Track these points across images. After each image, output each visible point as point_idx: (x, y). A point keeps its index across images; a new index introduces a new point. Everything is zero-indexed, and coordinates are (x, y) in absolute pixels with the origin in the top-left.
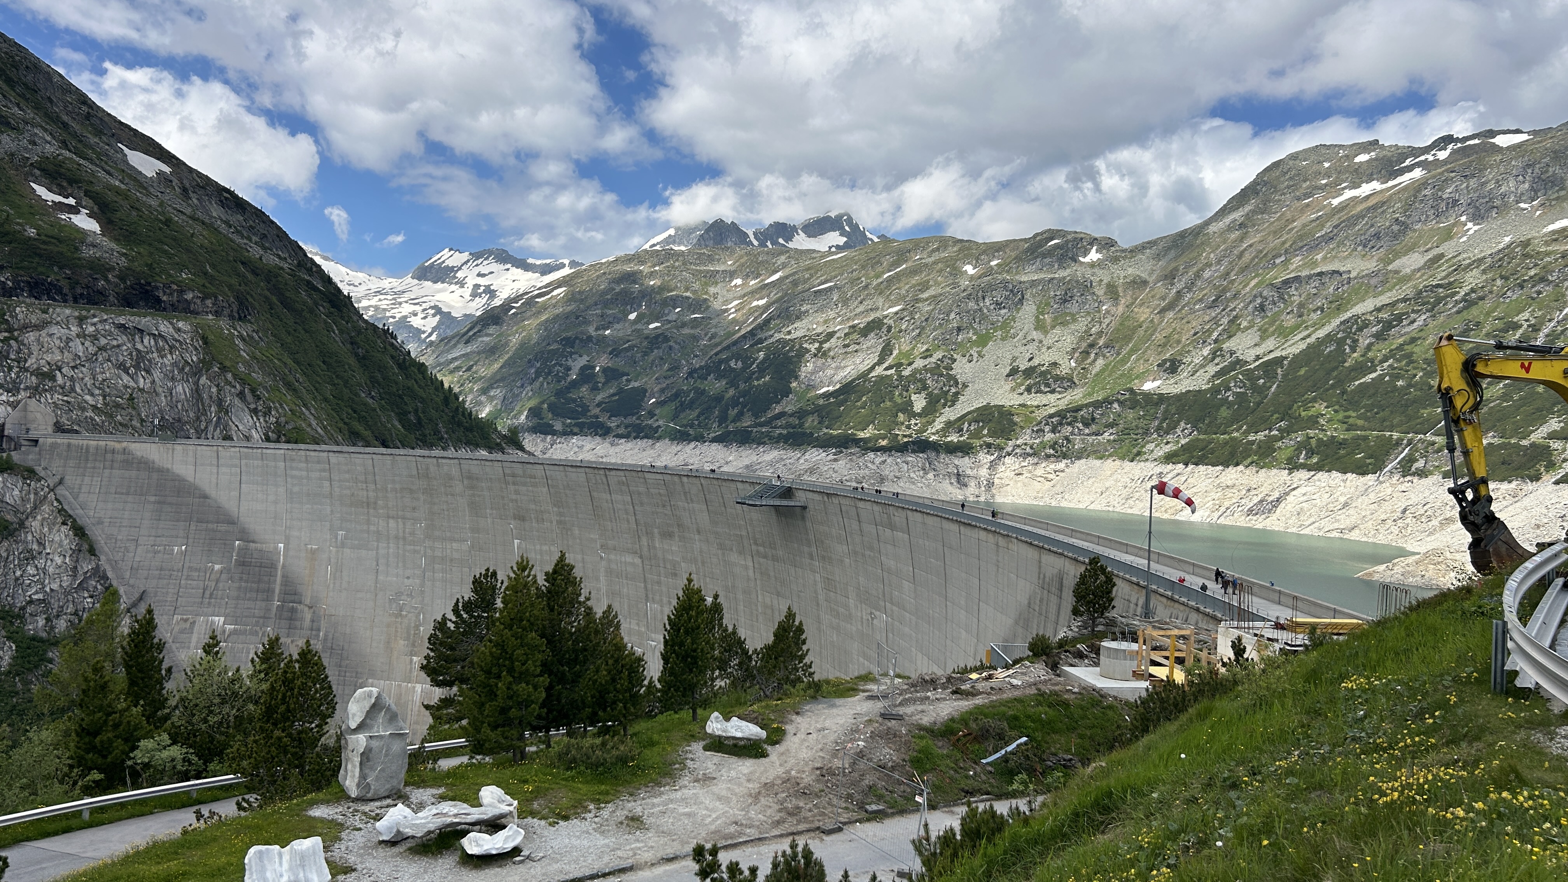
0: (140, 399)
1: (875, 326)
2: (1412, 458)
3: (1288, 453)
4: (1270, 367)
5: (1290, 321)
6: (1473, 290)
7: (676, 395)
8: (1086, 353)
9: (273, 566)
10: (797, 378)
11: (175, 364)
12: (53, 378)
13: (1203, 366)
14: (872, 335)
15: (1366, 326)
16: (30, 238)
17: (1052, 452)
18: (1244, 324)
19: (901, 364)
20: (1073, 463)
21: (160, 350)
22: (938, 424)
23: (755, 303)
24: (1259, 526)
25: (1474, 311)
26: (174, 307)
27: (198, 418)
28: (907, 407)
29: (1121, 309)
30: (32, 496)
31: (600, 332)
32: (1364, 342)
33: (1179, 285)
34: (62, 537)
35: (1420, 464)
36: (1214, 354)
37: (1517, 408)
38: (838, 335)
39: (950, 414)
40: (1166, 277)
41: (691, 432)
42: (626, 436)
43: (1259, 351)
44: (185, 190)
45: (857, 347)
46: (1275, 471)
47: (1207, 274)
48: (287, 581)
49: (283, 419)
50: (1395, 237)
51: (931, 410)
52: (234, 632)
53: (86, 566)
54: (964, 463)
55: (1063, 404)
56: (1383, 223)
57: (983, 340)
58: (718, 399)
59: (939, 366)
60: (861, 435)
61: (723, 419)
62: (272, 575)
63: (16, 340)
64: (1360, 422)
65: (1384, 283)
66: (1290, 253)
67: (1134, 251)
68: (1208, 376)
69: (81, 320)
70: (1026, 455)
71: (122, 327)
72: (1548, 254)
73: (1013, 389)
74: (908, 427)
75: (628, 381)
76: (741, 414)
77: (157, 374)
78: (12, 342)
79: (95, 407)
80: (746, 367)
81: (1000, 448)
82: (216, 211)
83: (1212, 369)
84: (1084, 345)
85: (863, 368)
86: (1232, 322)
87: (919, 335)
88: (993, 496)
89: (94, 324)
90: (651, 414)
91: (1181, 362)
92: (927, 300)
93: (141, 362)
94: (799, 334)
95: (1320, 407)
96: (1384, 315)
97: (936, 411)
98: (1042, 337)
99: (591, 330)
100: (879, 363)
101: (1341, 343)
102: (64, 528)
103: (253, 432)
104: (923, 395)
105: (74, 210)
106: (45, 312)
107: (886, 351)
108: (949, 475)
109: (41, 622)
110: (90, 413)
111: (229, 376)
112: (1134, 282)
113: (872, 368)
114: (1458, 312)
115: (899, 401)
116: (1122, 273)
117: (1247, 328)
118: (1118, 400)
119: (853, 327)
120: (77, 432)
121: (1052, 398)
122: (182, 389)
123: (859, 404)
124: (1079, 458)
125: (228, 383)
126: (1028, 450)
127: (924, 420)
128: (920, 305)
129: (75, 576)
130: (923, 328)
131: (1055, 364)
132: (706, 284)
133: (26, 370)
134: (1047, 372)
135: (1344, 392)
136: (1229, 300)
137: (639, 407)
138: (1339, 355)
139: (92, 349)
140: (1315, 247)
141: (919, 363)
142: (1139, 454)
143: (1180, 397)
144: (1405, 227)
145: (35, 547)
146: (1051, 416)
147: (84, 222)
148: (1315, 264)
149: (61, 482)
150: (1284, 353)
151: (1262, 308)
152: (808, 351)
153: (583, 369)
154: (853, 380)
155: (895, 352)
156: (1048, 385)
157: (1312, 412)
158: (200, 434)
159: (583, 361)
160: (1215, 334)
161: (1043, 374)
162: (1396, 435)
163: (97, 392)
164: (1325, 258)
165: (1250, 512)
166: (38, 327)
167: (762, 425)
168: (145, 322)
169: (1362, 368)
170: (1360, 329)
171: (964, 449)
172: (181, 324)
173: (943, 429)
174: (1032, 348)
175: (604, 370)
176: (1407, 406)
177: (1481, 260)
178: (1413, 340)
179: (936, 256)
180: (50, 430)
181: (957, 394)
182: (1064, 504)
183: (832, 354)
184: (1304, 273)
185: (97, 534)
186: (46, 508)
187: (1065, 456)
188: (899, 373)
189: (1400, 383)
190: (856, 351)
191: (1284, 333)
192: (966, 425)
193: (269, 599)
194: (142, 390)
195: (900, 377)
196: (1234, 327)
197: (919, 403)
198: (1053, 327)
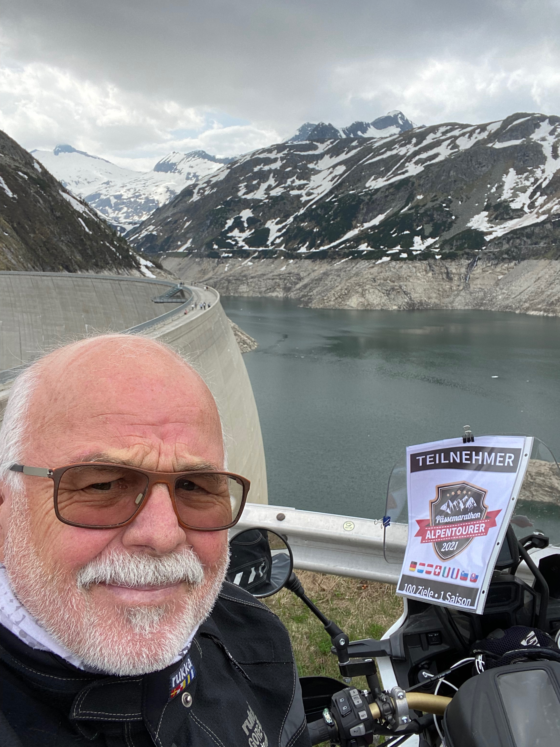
10: (356, 218)
14: (403, 188)
17: (506, 256)
19: (419, 206)
20: (519, 263)
22: (439, 243)
23: (335, 173)
31: (246, 196)
38: (382, 190)
39: (447, 235)
41: (294, 253)
42: (259, 257)
45: (393, 197)
54: (452, 265)
55: (516, 226)
57: (470, 188)
59: (441, 206)
60: (392, 251)
70: (489, 259)
75: (261, 225)
76: (323, 242)
80: (327, 212)
81: (475, 256)
85: (396, 210)
90: (273, 244)
92: (437, 164)
100: (406, 206)
104: (431, 224)
107: (410, 198)
108: (441, 273)
113: (401, 210)
115: (416, 229)
123: (392, 232)
124: (523, 259)
126: (492, 256)
128: (432, 168)
132: (307, 163)
134: (509, 206)
137: (266, 240)
141: (430, 205)
146: (507, 234)
152: (363, 201)
153: (236, 219)
155: (416, 199)
156: (508, 214)
159: (236, 214)
161: (506, 207)
167: (335, 248)
171: (452, 257)
181: (451, 223)
183: (377, 202)
187: (514, 258)
188: (417, 212)
190: (392, 199)
192: (455, 241)
195: (417, 214)
197: (428, 229)
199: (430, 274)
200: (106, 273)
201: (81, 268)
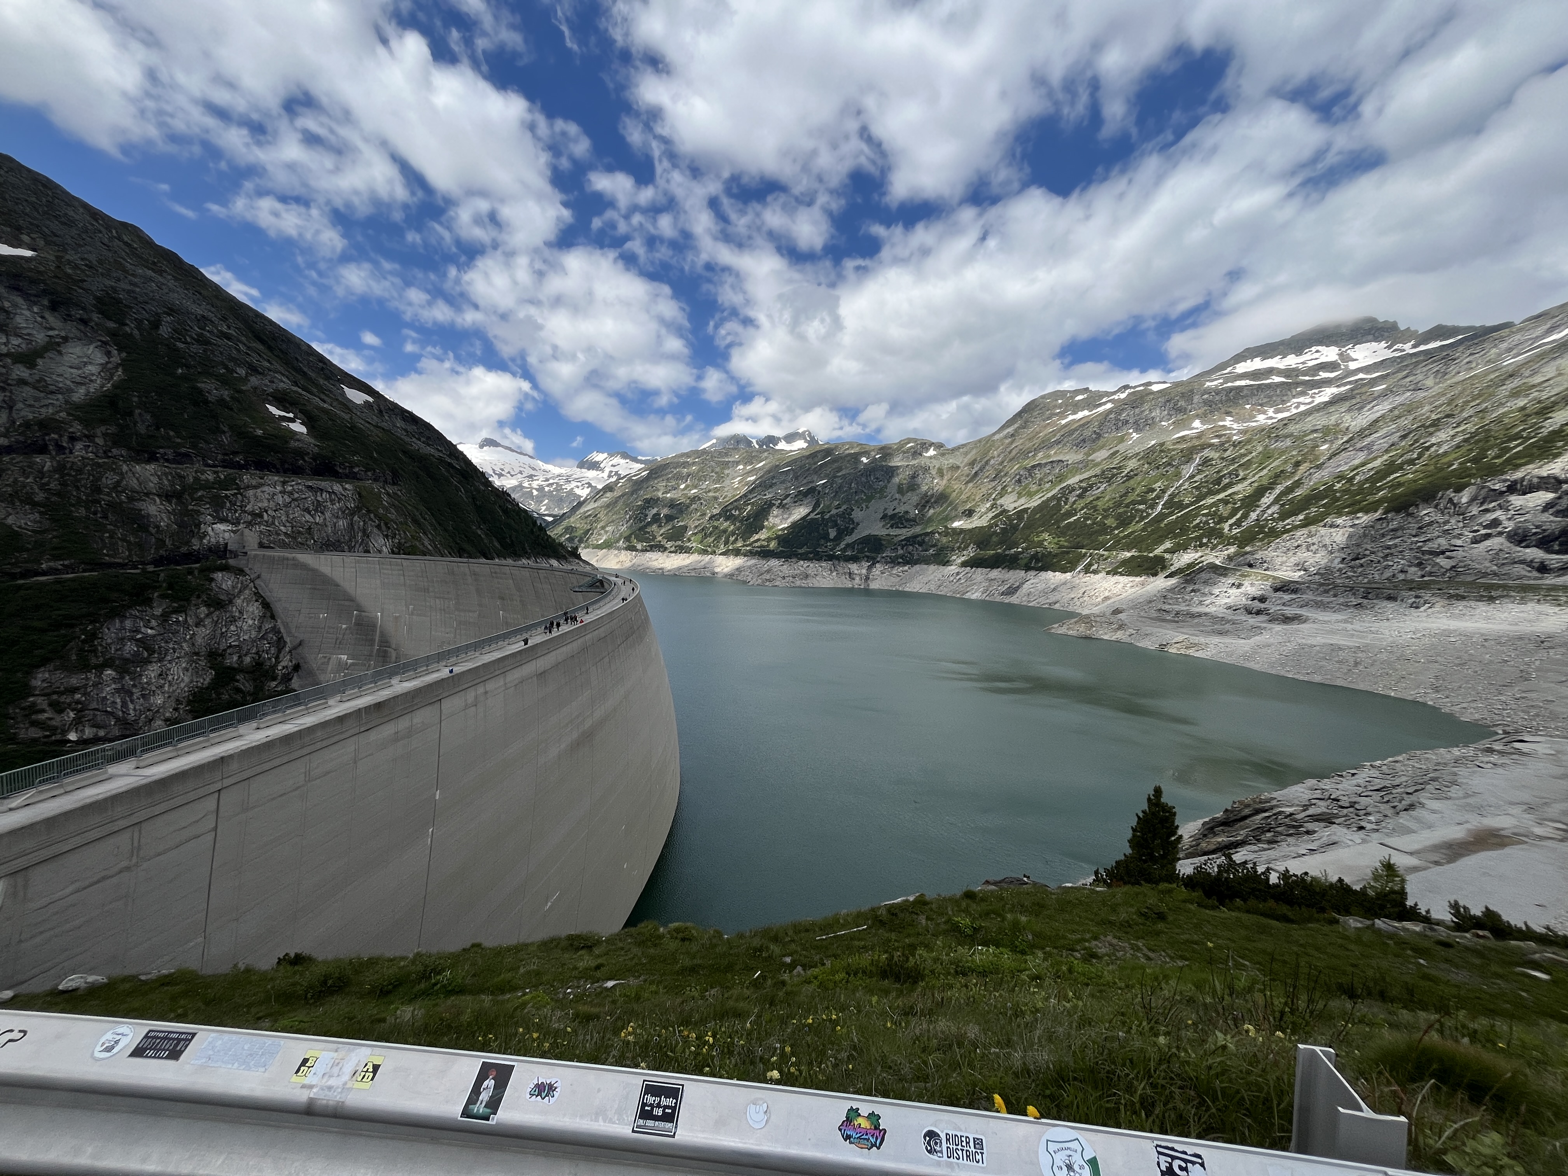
0: (315, 529)
1: (811, 491)
2: (1090, 564)
3: (1025, 561)
4: (1020, 514)
5: (1034, 488)
6: (1132, 470)
7: (703, 529)
8: (924, 506)
9: (375, 626)
10: (767, 520)
11: (340, 509)
12: (261, 516)
13: (986, 513)
14: (809, 496)
15: (1074, 490)
16: (257, 436)
17: (901, 560)
18: (1010, 490)
19: (824, 512)
20: (912, 567)
21: (332, 501)
22: (842, 546)
23: (749, 479)
24: (1007, 601)
25: (1132, 482)
26: (347, 476)
27: (350, 540)
28: (826, 537)
29: (945, 482)
30: (239, 585)
31: (665, 495)
32: (1072, 499)
33: (976, 469)
34: (255, 609)
35: (1095, 567)
36: (992, 507)
37: (1149, 536)
38: (791, 496)
39: (849, 540)
40: (970, 464)
41: (709, 550)
42: (675, 552)
43: (1016, 505)
44: (381, 411)
45: (801, 503)
46: (1018, 571)
47: (992, 462)
48: (382, 634)
49: (403, 541)
50: (1094, 441)
51: (838, 538)
52: (352, 664)
53: (268, 626)
54: (854, 567)
55: (909, 534)
56: (1087, 433)
57: (869, 499)
58: (725, 531)
59: (844, 513)
60: (800, 551)
61: (726, 543)
62: (374, 631)
63: (241, 494)
64: (1066, 544)
65: (1085, 467)
66: (1037, 450)
67: (954, 450)
68: (988, 518)
69: (284, 483)
70: (887, 563)
71: (310, 488)
72: (1174, 450)
73: (883, 526)
74: (826, 547)
75: (678, 522)
76: (736, 539)
77: (328, 515)
78: (239, 496)
79: (286, 534)
80: (740, 513)
81: (874, 559)
82: (400, 423)
83: (991, 515)
84: (923, 501)
85: (803, 514)
86: (1003, 489)
87: (835, 496)
88: (868, 585)
89: (292, 486)
90: (689, 540)
91: (974, 511)
92: (840, 477)
93: (319, 507)
94: (771, 495)
95: (1046, 536)
96: (1084, 485)
97: (841, 538)
98: (901, 497)
99: (660, 494)
100: (812, 512)
101: (1059, 500)
102: (256, 604)
103: (384, 548)
104: (835, 529)
105: (292, 420)
106: (262, 478)
107: (817, 505)
108: (845, 574)
109: (235, 658)
110: (282, 537)
111: (372, 516)
112: (953, 467)
113: (809, 514)
114: (1123, 483)
115: (821, 532)
116: (946, 462)
117: (1011, 492)
118: (938, 532)
119: (800, 491)
120: (272, 548)
121: (904, 531)
122: (342, 523)
123: (800, 534)
124: (916, 564)
125: (371, 519)
126: (889, 560)
127: (834, 543)
128: (837, 479)
129: (259, 631)
130: (837, 492)
131: (907, 512)
132: (723, 469)
133: (246, 512)
134: (903, 516)
135: (1058, 527)
136: (1002, 477)
137: (683, 536)
138: (1058, 507)
139: (288, 500)
140: (1050, 447)
141: (834, 512)
142: (948, 561)
143: (971, 530)
144: (1099, 436)
145: (237, 614)
146: (902, 540)
147: (298, 427)
148: (1049, 456)
149: (259, 577)
150: (1029, 506)
151: (1019, 481)
152: (774, 505)
153: (655, 515)
154: (798, 521)
155: (821, 506)
156: (902, 524)
157: (1041, 538)
158: (351, 549)
159: (655, 511)
160: (994, 496)
161: (900, 517)
162: (1084, 551)
163: (288, 524)
164: (1055, 453)
165: (1003, 594)
166: (255, 487)
167: (747, 546)
168: (323, 484)
169: (1069, 514)
170: (1070, 492)
171: (855, 559)
172: (347, 486)
173: (844, 548)
174: (896, 502)
175: (665, 516)
176: (1091, 535)
177: (1138, 454)
178: (1098, 498)
179: (847, 452)
180: (256, 546)
181: (853, 529)
182: (907, 589)
183: (787, 507)
184: (1043, 462)
185: (278, 608)
186: (247, 592)
187: (908, 564)
188: (822, 517)
189: (1089, 522)
190: (801, 505)
191: (1030, 495)
192: (857, 545)
193: (372, 645)
194: (316, 523)
195: (823, 519)
196: (1004, 492)
197: (833, 533)
198: (907, 492)
199: (834, 574)
200: (524, 561)
201: (499, 557)
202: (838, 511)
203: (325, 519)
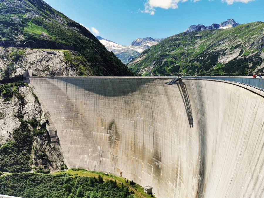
1: (238, 46)
7: (187, 67)
9: (73, 105)
12: (33, 64)
14: (238, 48)
16: (30, 34)
19: (246, 55)
22: (256, 70)
26: (60, 48)
27: (62, 72)
28: (247, 66)
30: (27, 90)
31: (169, 53)
38: (228, 49)
45: (234, 52)
48: (76, 108)
51: (254, 67)
52: (66, 120)
53: (37, 105)
58: (197, 67)
59: (256, 55)
61: (198, 72)
62: (73, 107)
69: (39, 51)
71: (48, 53)
74: (247, 71)
75: (176, 64)
76: (203, 70)
77: (54, 63)
78: (26, 57)
79: (41, 70)
80: (204, 59)
85: (235, 57)
87: (251, 47)
89: (42, 52)
92: (253, 38)
93: (51, 60)
94: (218, 50)
97: (255, 67)
99: (167, 53)
100: (240, 55)
102: (33, 97)
104: (252, 63)
106: (32, 50)
107: (241, 52)
109: (27, 117)
110: (40, 72)
119: (232, 47)
120: (37, 76)
122: (59, 66)
123: (233, 66)
125: (69, 64)
127: (252, 69)
128: (251, 40)
129: (34, 107)
133: (28, 63)
137: (178, 70)
139: (41, 58)
141: (251, 55)
145: (27, 101)
149: (33, 87)
152: (220, 54)
154: (232, 60)
155: (244, 52)
158: (63, 76)
163: (41, 67)
166: (31, 54)
168: (52, 51)
172: (60, 52)
173: (257, 72)
175: (170, 62)
179: (256, 27)
180: (32, 76)
183: (226, 54)
185: (40, 98)
186: (30, 93)
188: (245, 58)
190: (233, 53)
193: (73, 113)
194: (51, 66)
195: (245, 59)
197: (250, 65)
202: (253, 54)
203: (53, 65)
